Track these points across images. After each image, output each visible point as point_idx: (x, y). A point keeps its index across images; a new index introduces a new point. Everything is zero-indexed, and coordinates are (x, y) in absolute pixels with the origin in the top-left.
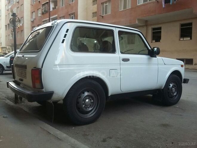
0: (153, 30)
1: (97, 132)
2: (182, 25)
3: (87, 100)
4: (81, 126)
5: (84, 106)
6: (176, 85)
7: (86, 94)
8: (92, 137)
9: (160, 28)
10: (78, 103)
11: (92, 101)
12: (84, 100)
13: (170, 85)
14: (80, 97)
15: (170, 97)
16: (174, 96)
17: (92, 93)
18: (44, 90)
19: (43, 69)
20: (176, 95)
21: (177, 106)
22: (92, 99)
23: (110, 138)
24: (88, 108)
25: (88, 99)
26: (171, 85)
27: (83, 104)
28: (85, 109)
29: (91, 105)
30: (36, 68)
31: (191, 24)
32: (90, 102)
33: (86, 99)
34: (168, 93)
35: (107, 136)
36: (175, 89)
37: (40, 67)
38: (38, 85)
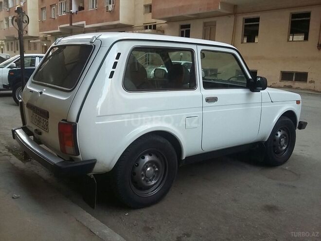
0: (245, 23)
1: (165, 223)
2: (294, 16)
3: (148, 169)
4: (139, 210)
5: (143, 178)
6: (287, 134)
7: (147, 158)
8: (158, 232)
9: (257, 20)
10: (134, 174)
11: (157, 169)
12: (144, 170)
13: (277, 135)
14: (138, 165)
15: (276, 153)
16: (282, 151)
17: (157, 156)
18: (80, 157)
19: (79, 125)
20: (285, 150)
21: (286, 166)
22: (156, 167)
23: (188, 235)
24: (151, 180)
25: (150, 166)
26: (279, 134)
27: (143, 175)
28: (144, 183)
29: (154, 176)
30: (66, 120)
31: (308, 15)
32: (153, 170)
33: (147, 167)
34: (274, 146)
35: (182, 232)
36: (286, 140)
37: (74, 120)
38: (70, 149)
